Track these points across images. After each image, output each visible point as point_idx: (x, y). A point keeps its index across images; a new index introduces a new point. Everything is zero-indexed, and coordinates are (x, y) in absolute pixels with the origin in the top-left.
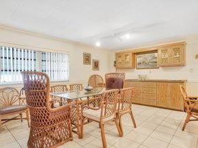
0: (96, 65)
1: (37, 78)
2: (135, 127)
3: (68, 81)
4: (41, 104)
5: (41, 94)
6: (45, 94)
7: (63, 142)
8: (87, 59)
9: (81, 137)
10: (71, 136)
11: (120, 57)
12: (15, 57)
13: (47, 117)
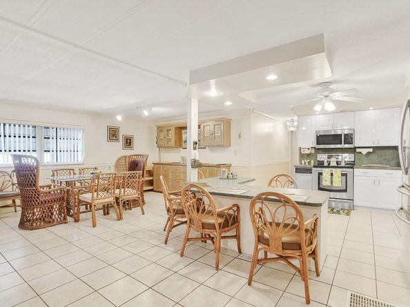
0: (128, 142)
1: (26, 161)
2: (143, 214)
3: (83, 164)
4: (31, 185)
5: (31, 175)
6: (34, 176)
7: (55, 223)
8: (113, 134)
9: (77, 220)
10: (65, 219)
11: (162, 131)
12: (7, 135)
13: (38, 198)
